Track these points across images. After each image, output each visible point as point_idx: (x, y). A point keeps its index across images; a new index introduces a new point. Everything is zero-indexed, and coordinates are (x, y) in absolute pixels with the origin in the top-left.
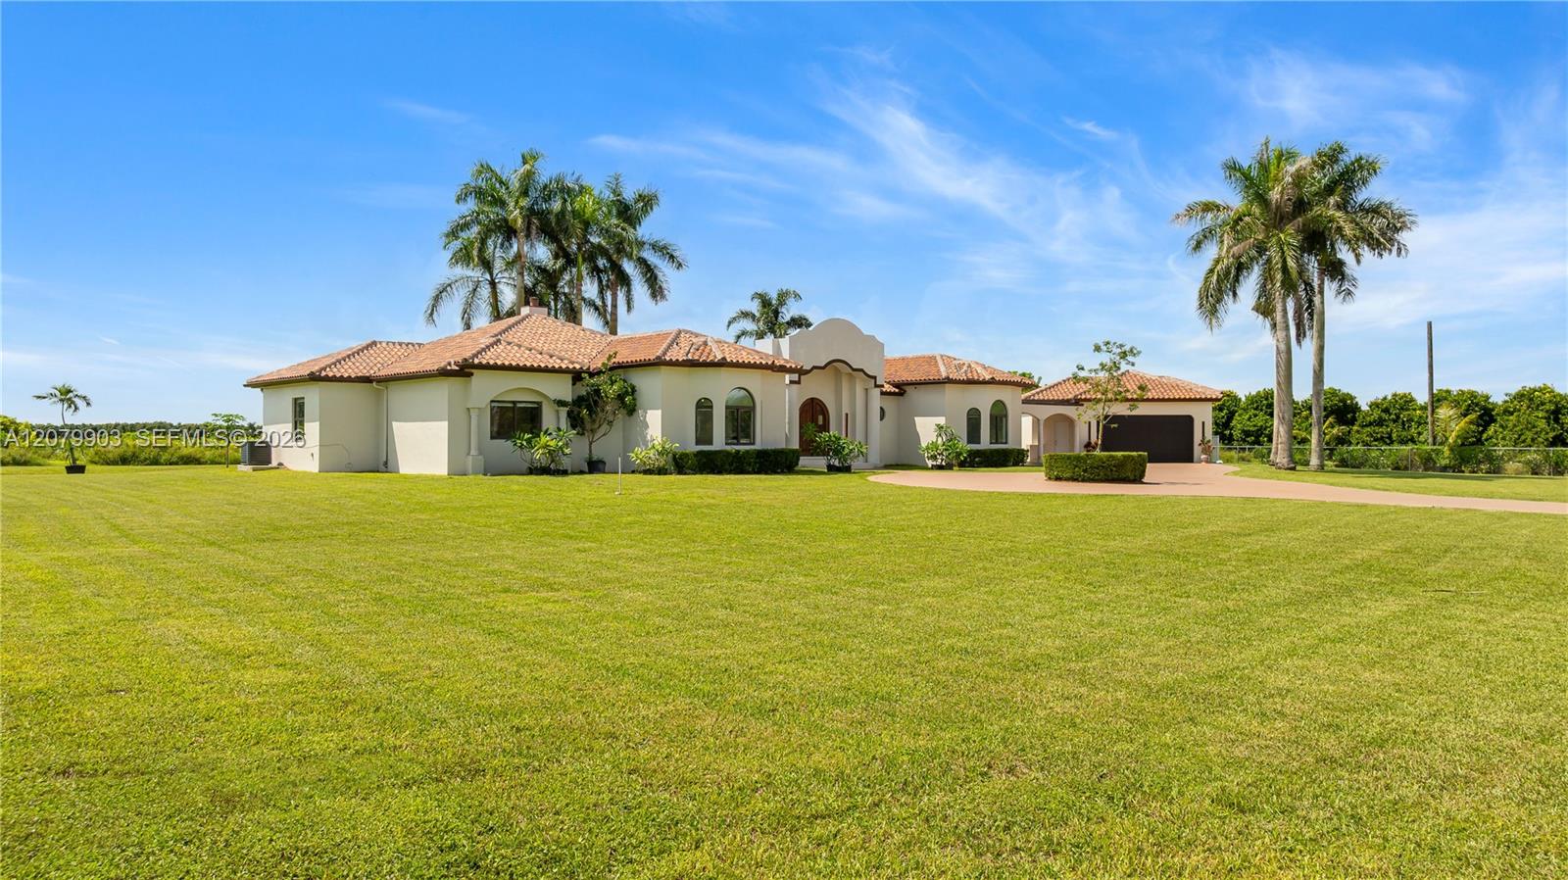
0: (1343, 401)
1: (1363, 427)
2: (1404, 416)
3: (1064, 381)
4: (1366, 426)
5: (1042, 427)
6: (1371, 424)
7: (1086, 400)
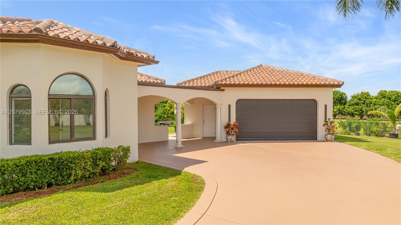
0: (341, 95)
1: (350, 106)
2: (367, 101)
4: (351, 105)
6: (353, 105)
7: (226, 85)
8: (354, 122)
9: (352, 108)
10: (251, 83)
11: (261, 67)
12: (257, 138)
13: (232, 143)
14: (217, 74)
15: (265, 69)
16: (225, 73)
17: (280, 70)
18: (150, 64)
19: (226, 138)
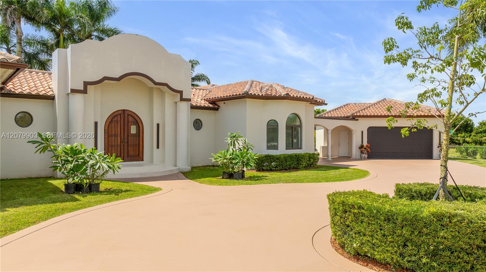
0: (467, 122)
1: (477, 133)
3: (345, 106)
4: (479, 133)
5: (330, 135)
6: (481, 132)
7: (360, 116)
8: (471, 147)
9: (480, 135)
10: (379, 114)
11: (385, 100)
12: (384, 157)
13: (365, 159)
14: (347, 106)
15: (389, 102)
16: (354, 105)
17: (402, 103)
18: (322, 105)
19: (361, 156)
